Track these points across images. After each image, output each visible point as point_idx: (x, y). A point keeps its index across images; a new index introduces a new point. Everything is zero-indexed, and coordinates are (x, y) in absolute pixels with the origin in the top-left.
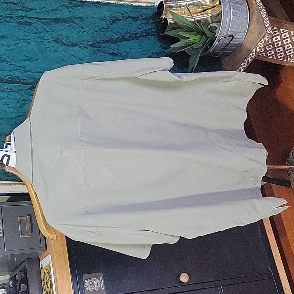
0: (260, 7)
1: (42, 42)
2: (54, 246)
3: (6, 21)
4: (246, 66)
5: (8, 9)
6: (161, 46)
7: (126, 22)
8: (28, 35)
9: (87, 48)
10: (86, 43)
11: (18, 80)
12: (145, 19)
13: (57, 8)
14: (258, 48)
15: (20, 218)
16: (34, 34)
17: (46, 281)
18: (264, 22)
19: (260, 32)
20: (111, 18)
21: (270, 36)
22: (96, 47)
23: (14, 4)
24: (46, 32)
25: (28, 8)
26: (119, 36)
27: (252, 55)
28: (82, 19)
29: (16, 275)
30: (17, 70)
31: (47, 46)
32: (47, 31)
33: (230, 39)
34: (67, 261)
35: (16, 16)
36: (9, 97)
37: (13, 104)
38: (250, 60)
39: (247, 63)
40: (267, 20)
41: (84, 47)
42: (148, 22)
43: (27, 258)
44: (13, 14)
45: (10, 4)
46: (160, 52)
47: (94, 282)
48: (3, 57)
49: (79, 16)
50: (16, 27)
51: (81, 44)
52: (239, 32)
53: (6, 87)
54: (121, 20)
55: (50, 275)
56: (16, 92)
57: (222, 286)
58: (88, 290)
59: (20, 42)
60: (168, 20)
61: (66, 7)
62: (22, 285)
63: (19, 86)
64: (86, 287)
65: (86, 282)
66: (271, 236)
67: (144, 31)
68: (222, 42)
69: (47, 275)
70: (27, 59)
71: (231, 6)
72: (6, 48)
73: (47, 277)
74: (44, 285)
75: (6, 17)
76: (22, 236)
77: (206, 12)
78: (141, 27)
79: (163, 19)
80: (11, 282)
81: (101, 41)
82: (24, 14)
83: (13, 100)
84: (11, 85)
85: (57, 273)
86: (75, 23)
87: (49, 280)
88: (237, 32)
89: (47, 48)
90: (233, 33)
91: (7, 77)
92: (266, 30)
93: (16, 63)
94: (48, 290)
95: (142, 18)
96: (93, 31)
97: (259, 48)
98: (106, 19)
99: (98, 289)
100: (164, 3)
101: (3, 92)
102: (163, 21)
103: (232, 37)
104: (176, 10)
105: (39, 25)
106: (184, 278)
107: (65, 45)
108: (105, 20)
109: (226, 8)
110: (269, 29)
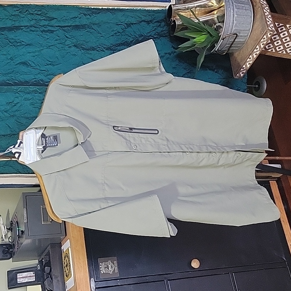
0: (264, 5)
1: (63, 47)
2: (72, 232)
3: (31, 30)
4: (252, 61)
5: (33, 19)
6: (173, 47)
7: (139, 26)
8: (51, 41)
9: (104, 51)
10: (103, 47)
11: (42, 83)
12: (158, 22)
13: (76, 16)
14: (261, 44)
15: (43, 206)
16: (55, 40)
17: (66, 264)
18: (266, 20)
19: (263, 30)
20: (126, 23)
21: (272, 33)
22: (113, 50)
23: (37, 15)
24: (67, 39)
25: (50, 18)
26: (133, 39)
27: (257, 51)
28: (99, 25)
29: (43, 259)
30: (41, 74)
31: (67, 51)
32: (67, 37)
33: (235, 37)
34: (84, 245)
35: (40, 26)
36: (35, 98)
37: (38, 104)
38: (255, 56)
39: (253, 59)
40: (269, 17)
41: (101, 50)
42: (160, 24)
43: (50, 243)
44: (37, 23)
45: (35, 15)
46: (172, 52)
47: (108, 265)
48: (29, 63)
49: (97, 22)
50: (40, 35)
51: (99, 48)
52: (243, 30)
53: (31, 89)
54: (135, 24)
55: (69, 259)
56: (40, 93)
57: (234, 273)
58: (103, 272)
59: (44, 48)
60: (176, 22)
61: (85, 15)
62: (46, 267)
63: (43, 88)
64: (101, 269)
65: (101, 265)
66: (286, 226)
67: (157, 34)
68: (226, 40)
69: (67, 258)
70: (50, 63)
71: (234, 6)
72: (31, 54)
73: (67, 260)
74: (64, 267)
75: (31, 26)
76: (44, 223)
77: (213, 12)
78: (154, 29)
79: (172, 21)
80: (38, 266)
81: (116, 44)
82: (46, 23)
83: (38, 101)
84: (36, 87)
85: (75, 256)
86: (93, 29)
87: (68, 263)
88: (241, 30)
89: (67, 53)
90: (237, 31)
91: (32, 80)
92: (268, 27)
93: (40, 67)
94: (67, 272)
95: (155, 21)
96: (110, 36)
97: (263, 44)
98: (121, 23)
99: (112, 272)
100: (172, 7)
101: (29, 94)
102: (173, 23)
103: (236, 35)
104: (185, 12)
105: (60, 32)
106: (195, 264)
107: (83, 49)
108: (119, 25)
109: (229, 9)
110: (271, 26)
